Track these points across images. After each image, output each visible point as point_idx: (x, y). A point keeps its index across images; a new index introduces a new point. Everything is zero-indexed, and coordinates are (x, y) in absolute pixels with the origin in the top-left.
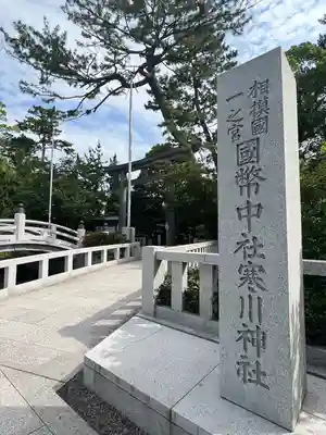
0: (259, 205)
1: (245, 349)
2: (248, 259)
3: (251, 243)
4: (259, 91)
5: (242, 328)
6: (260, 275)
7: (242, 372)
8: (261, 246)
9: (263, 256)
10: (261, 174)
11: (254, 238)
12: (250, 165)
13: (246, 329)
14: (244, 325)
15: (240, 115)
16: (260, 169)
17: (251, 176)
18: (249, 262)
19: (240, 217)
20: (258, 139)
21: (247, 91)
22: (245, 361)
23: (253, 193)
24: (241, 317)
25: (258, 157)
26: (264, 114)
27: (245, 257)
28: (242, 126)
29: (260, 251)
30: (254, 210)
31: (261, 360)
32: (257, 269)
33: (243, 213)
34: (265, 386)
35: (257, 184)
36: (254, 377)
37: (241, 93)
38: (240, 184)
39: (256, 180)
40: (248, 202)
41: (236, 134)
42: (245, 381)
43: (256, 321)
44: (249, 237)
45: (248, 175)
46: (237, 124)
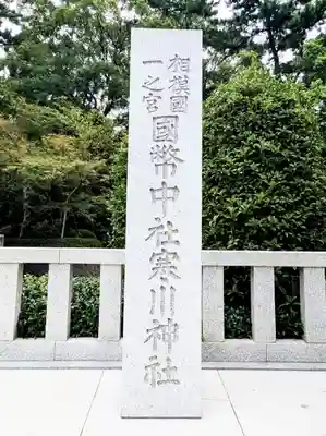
0: (175, 188)
1: (155, 347)
2: (161, 247)
3: (166, 229)
5: (151, 326)
6: (175, 262)
7: (150, 377)
8: (176, 231)
9: (177, 243)
10: (178, 155)
11: (169, 222)
12: (167, 144)
13: (156, 325)
14: (154, 321)
16: (177, 150)
17: (168, 156)
18: (163, 250)
19: (155, 199)
20: (176, 117)
21: (167, 62)
22: (155, 361)
23: (169, 174)
24: (151, 312)
25: (176, 137)
26: (183, 93)
27: (157, 245)
28: (160, 97)
29: (175, 237)
30: (170, 193)
31: (172, 355)
32: (171, 257)
33: (158, 194)
34: (177, 382)
35: (174, 165)
36: (164, 377)
37: (160, 61)
38: (156, 161)
39: (173, 161)
40: (163, 183)
41: (152, 105)
42: (153, 384)
43: (168, 314)
44: (164, 222)
45: (165, 153)
46: (155, 93)
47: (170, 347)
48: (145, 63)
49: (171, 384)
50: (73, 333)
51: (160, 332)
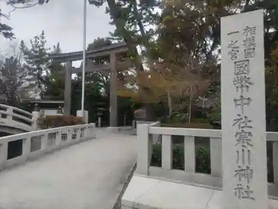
0: (249, 99)
1: (240, 180)
2: (241, 129)
3: (244, 120)
4: (249, 33)
5: (238, 169)
6: (249, 137)
7: (238, 193)
8: (250, 121)
9: (251, 127)
10: (250, 80)
11: (246, 117)
12: (243, 75)
13: (240, 169)
14: (239, 167)
15: (237, 45)
16: (249, 78)
17: (244, 82)
18: (242, 131)
19: (236, 105)
20: (248, 60)
21: (242, 31)
22: (240, 186)
23: (245, 91)
24: (237, 162)
25: (248, 71)
27: (239, 128)
28: (238, 51)
29: (249, 124)
30: (246, 101)
31: (250, 185)
32: (247, 134)
33: (239, 102)
34: (252, 198)
35: (247, 86)
36: (246, 195)
37: (238, 32)
38: (237, 85)
39: (247, 84)
40: (241, 96)
41: (234, 56)
42: (239, 197)
43: (247, 164)
44: (243, 116)
45: (242, 81)
46: (235, 49)
47: (249, 181)
48: (228, 34)
49: (249, 200)
50: (198, 170)
51: (242, 172)
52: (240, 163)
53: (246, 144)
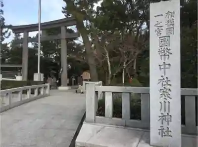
0: (169, 64)
1: (162, 123)
2: (164, 87)
4: (170, 16)
6: (169, 92)
7: (161, 133)
8: (170, 81)
9: (170, 85)
10: (170, 51)
11: (167, 78)
12: (166, 47)
13: (162, 115)
15: (161, 25)
16: (170, 49)
17: (166, 52)
19: (160, 69)
20: (169, 36)
21: (165, 15)
23: (166, 59)
24: (161, 109)
25: (169, 44)
26: (172, 26)
27: (162, 86)
28: (162, 29)
29: (169, 83)
30: (167, 66)
31: (168, 127)
32: (168, 90)
33: (162, 67)
35: (168, 55)
36: (166, 134)
37: (162, 15)
38: (161, 55)
39: (168, 54)
40: (164, 63)
41: (159, 32)
42: (162, 136)
43: (167, 111)
44: (165, 77)
45: (164, 51)
46: (159, 28)
47: (168, 124)
48: (155, 16)
49: (170, 137)
50: (132, 118)
51: (164, 118)
52: (163, 111)
53: (166, 97)
